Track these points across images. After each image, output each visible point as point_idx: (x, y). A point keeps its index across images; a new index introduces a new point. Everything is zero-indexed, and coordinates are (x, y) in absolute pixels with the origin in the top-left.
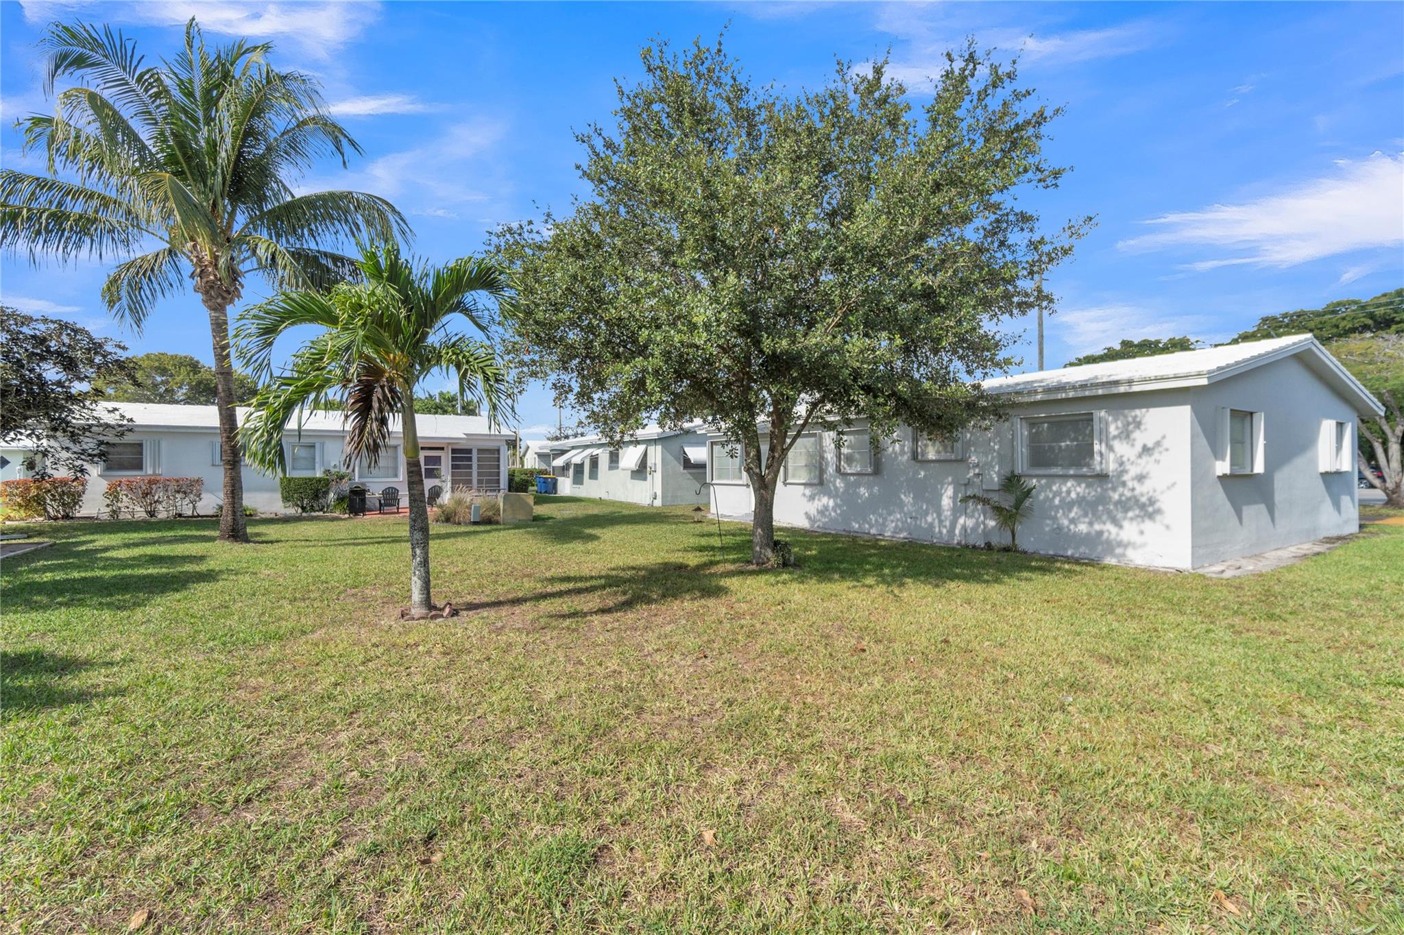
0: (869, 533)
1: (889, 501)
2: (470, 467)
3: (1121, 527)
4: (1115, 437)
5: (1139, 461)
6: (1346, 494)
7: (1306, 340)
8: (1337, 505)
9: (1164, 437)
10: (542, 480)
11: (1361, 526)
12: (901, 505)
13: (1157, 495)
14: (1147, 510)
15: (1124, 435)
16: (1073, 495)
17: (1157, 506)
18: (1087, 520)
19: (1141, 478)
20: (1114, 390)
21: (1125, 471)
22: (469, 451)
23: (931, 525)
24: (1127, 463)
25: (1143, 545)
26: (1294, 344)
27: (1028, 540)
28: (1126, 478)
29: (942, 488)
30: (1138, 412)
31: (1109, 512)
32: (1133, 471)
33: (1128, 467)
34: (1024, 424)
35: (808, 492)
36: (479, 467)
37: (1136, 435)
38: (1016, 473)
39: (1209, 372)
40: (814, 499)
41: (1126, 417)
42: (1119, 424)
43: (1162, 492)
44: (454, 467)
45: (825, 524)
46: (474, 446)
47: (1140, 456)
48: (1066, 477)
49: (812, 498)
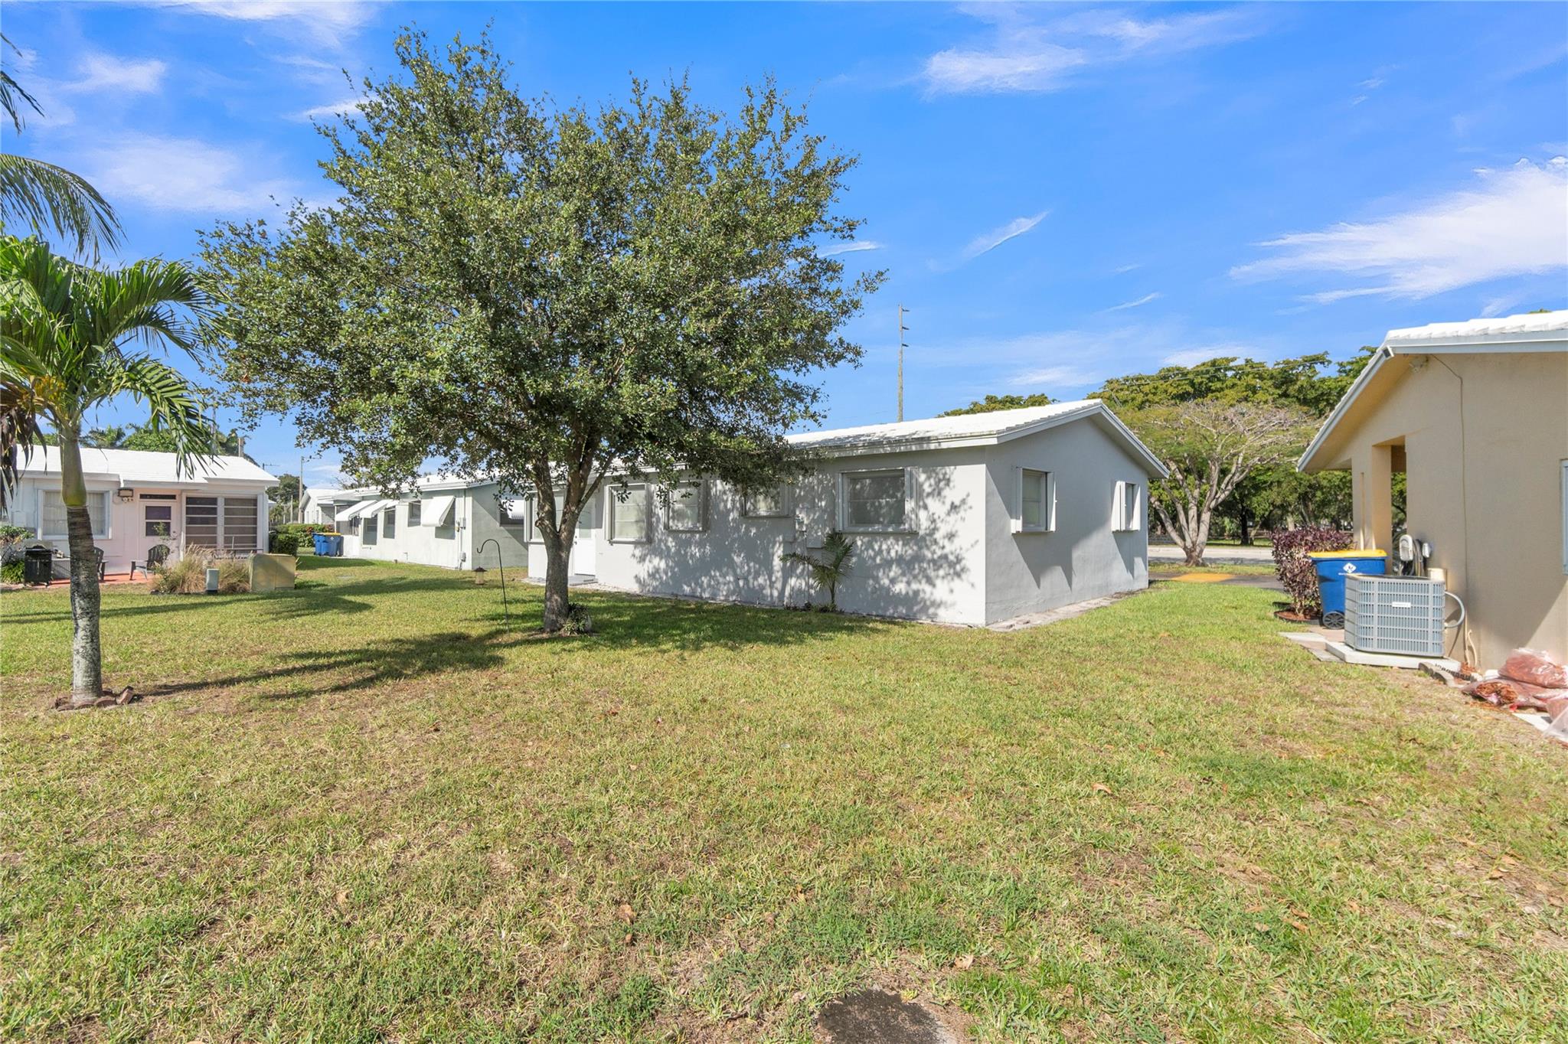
0: (701, 598)
1: (720, 560)
2: (214, 521)
3: (934, 586)
4: (929, 495)
5: (948, 518)
6: (1138, 556)
7: (1096, 404)
8: (1130, 568)
9: (968, 495)
10: (322, 539)
11: (1150, 582)
12: (732, 565)
13: (964, 554)
14: (954, 566)
15: (936, 492)
16: (893, 554)
17: (963, 562)
18: (905, 579)
19: (951, 536)
20: (925, 447)
21: (935, 529)
22: (214, 501)
23: (762, 587)
24: (938, 521)
25: (953, 604)
26: (1084, 408)
27: (846, 597)
28: (938, 536)
29: (773, 547)
30: (948, 470)
31: (923, 571)
32: (943, 529)
33: (939, 525)
34: (846, 481)
35: (638, 552)
36: (227, 521)
37: (946, 492)
38: (837, 530)
39: (999, 432)
40: (644, 560)
41: (937, 474)
42: (932, 481)
43: (967, 550)
44: (190, 521)
45: (655, 588)
46: (221, 494)
47: (949, 514)
48: (886, 535)
49: (642, 559)
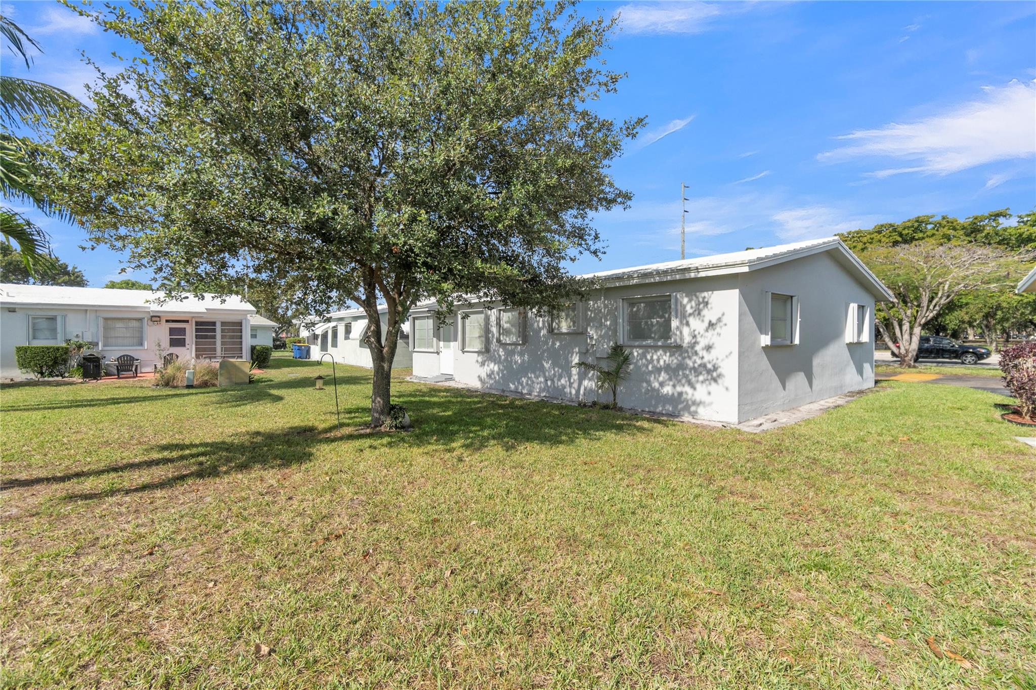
0: (522, 393)
1: (534, 366)
2: (214, 337)
3: (695, 389)
4: (690, 315)
5: (707, 334)
6: (866, 362)
7: (834, 241)
8: (860, 371)
9: (723, 314)
10: (297, 348)
11: (876, 382)
12: (542, 368)
13: (719, 363)
14: (712, 373)
15: (697, 312)
16: (662, 363)
17: (719, 370)
18: (671, 383)
19: (709, 348)
20: (687, 276)
21: (696, 343)
22: (214, 324)
23: (564, 387)
24: (698, 336)
25: (711, 404)
26: (824, 243)
27: (626, 396)
28: (698, 348)
29: (571, 357)
30: (705, 294)
31: (686, 376)
32: (703, 342)
33: (699, 339)
34: (626, 305)
35: (480, 359)
36: (223, 337)
37: (705, 312)
38: (618, 344)
39: (750, 262)
40: (484, 365)
41: (697, 297)
42: (693, 303)
43: (723, 360)
44: (197, 336)
45: (491, 385)
46: (218, 319)
47: (707, 330)
48: (656, 348)
49: (483, 364)
